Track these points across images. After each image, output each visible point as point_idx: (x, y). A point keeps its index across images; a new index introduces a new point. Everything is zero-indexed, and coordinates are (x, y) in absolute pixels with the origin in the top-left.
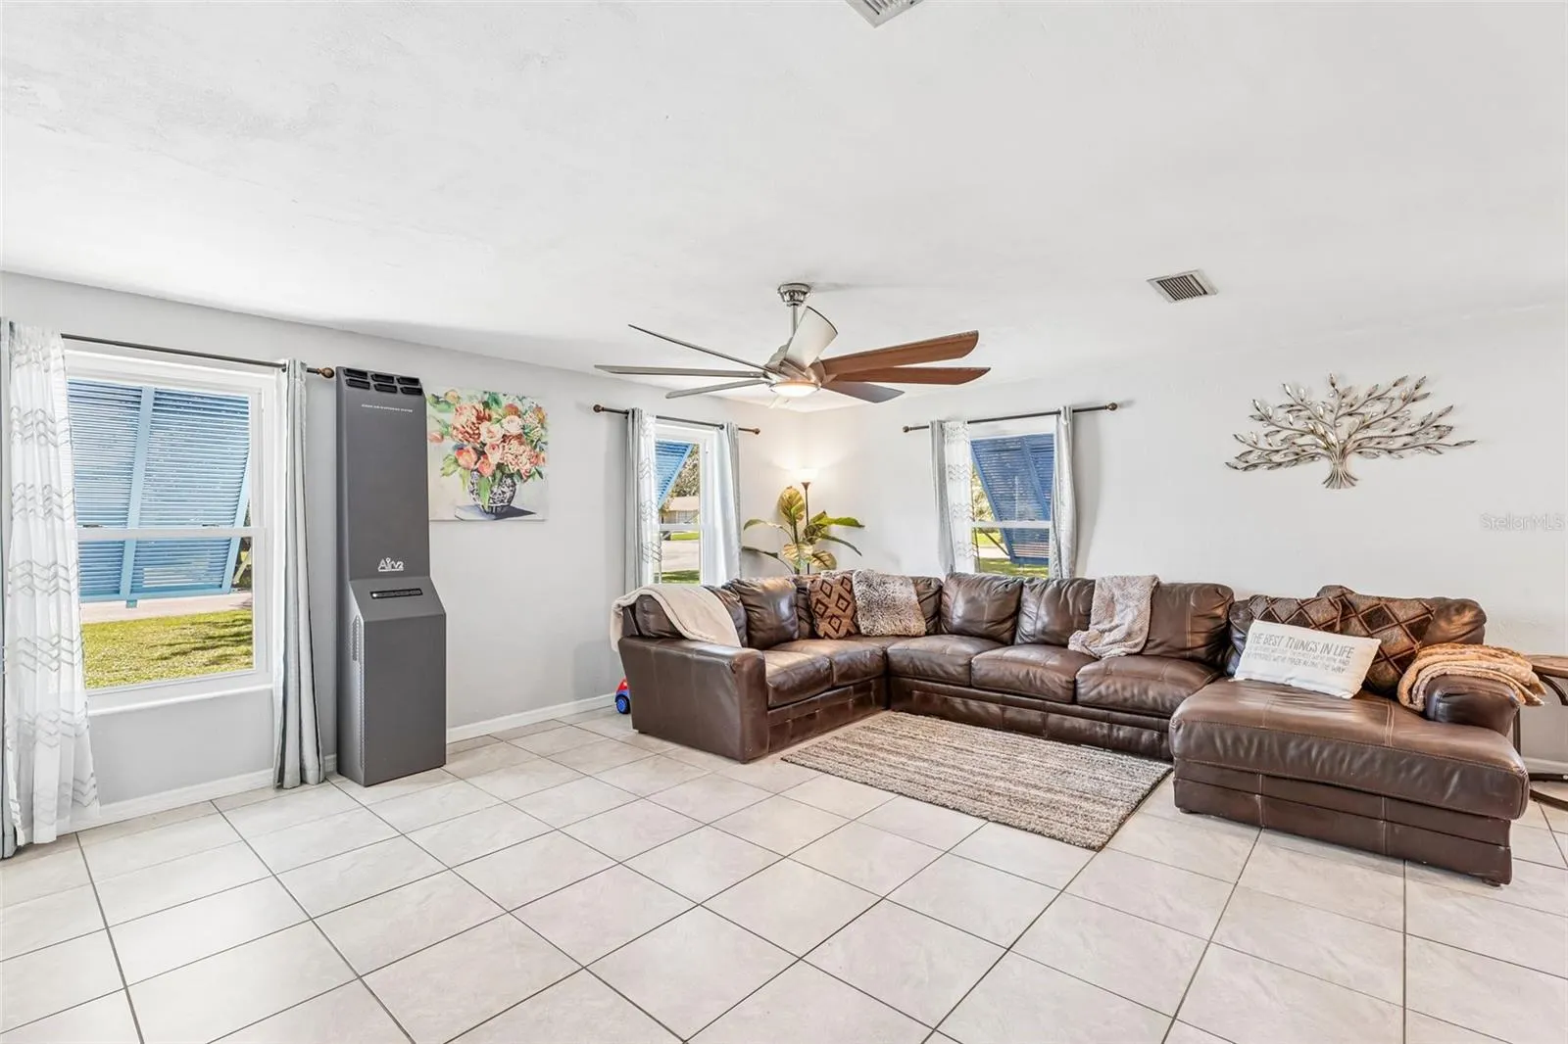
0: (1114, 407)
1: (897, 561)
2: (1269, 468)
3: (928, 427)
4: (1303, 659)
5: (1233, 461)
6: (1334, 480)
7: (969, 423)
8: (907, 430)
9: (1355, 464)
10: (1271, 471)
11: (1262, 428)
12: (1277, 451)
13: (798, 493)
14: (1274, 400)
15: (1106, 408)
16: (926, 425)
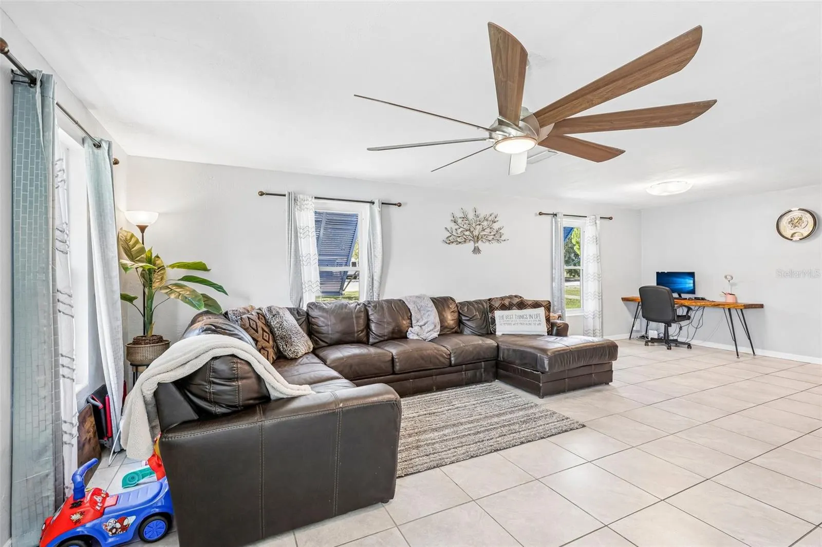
0: (399, 205)
1: (247, 298)
2: (457, 244)
3: (285, 195)
4: (525, 323)
5: (445, 240)
6: (476, 250)
7: (315, 198)
8: (262, 194)
9: (480, 244)
10: (458, 245)
11: (454, 227)
12: (459, 237)
13: (132, 236)
14: (459, 215)
15: (395, 205)
16: (283, 193)
